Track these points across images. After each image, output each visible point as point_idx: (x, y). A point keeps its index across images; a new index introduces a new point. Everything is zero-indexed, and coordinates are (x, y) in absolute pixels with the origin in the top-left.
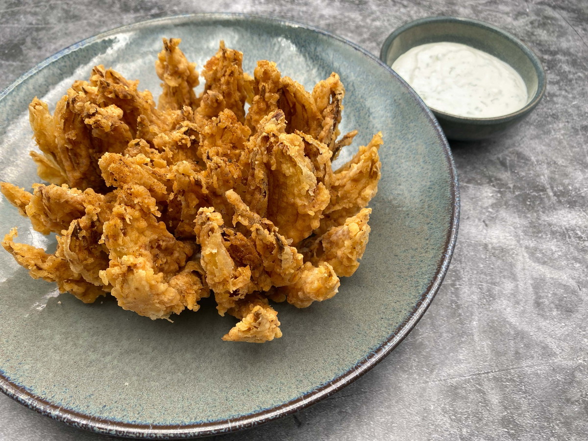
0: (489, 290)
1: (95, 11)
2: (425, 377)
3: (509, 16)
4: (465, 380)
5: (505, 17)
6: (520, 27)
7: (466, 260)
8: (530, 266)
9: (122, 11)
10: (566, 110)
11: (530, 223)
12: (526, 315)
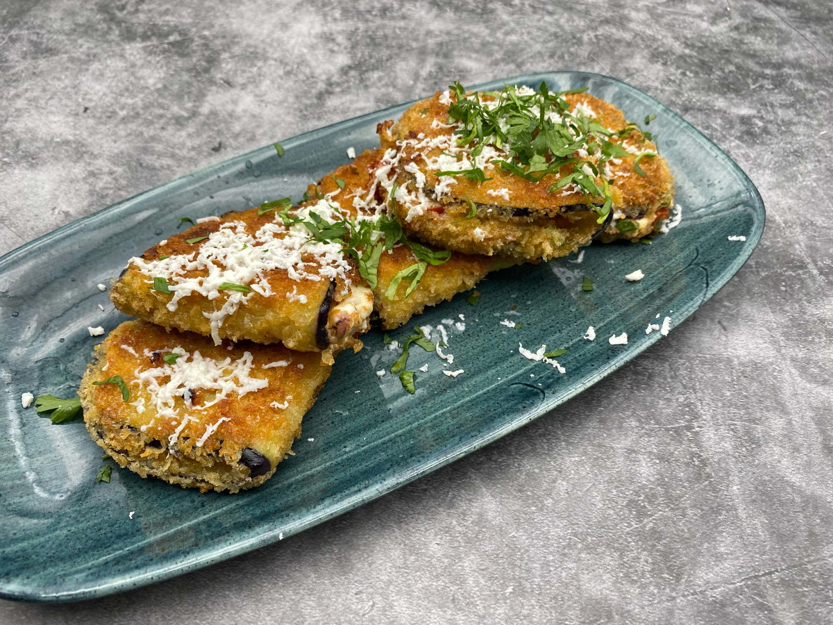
0: (747, 433)
1: (80, 41)
2: (668, 590)
3: (703, 20)
4: (736, 589)
5: (698, 21)
6: (721, 34)
7: (702, 387)
8: (804, 389)
9: (123, 40)
10: (813, 143)
11: (791, 320)
12: (813, 469)
